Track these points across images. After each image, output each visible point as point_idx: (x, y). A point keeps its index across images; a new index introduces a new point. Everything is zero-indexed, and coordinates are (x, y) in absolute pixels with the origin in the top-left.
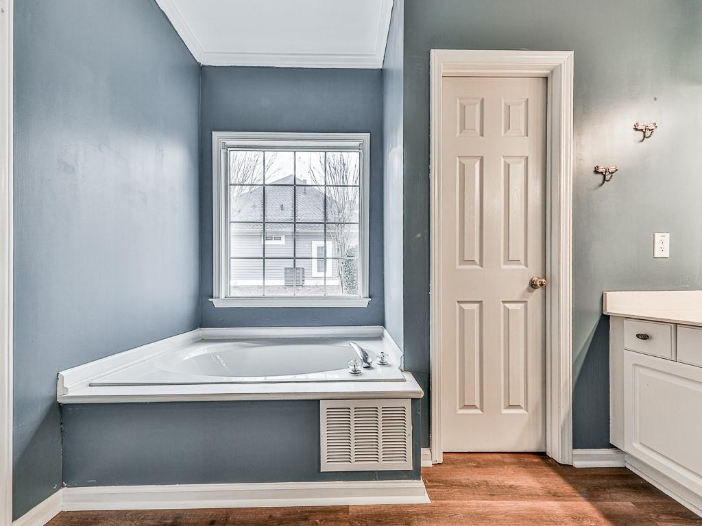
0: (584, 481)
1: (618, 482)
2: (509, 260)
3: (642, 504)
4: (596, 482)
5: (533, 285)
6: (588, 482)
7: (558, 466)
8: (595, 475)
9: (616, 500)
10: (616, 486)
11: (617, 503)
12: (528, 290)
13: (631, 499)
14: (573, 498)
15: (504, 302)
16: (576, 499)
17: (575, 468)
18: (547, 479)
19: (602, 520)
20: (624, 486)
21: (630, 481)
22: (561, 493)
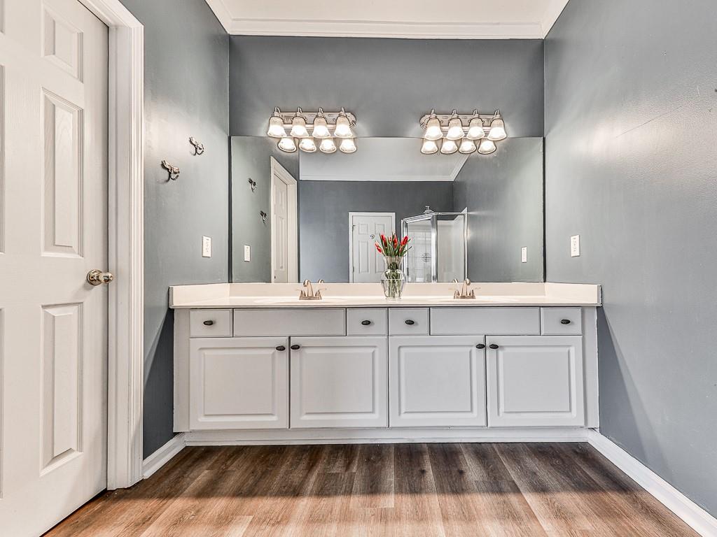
0: (162, 485)
1: (188, 463)
2: (54, 245)
3: (213, 464)
4: (173, 476)
5: (92, 281)
6: (166, 482)
7: (128, 491)
8: (168, 471)
9: (195, 478)
10: (190, 466)
11: (198, 479)
12: (85, 287)
13: (205, 467)
14: (164, 508)
15: (44, 307)
16: (166, 506)
17: (147, 480)
18: (125, 515)
19: (197, 502)
20: (194, 462)
21: (196, 455)
22: (149, 514)
